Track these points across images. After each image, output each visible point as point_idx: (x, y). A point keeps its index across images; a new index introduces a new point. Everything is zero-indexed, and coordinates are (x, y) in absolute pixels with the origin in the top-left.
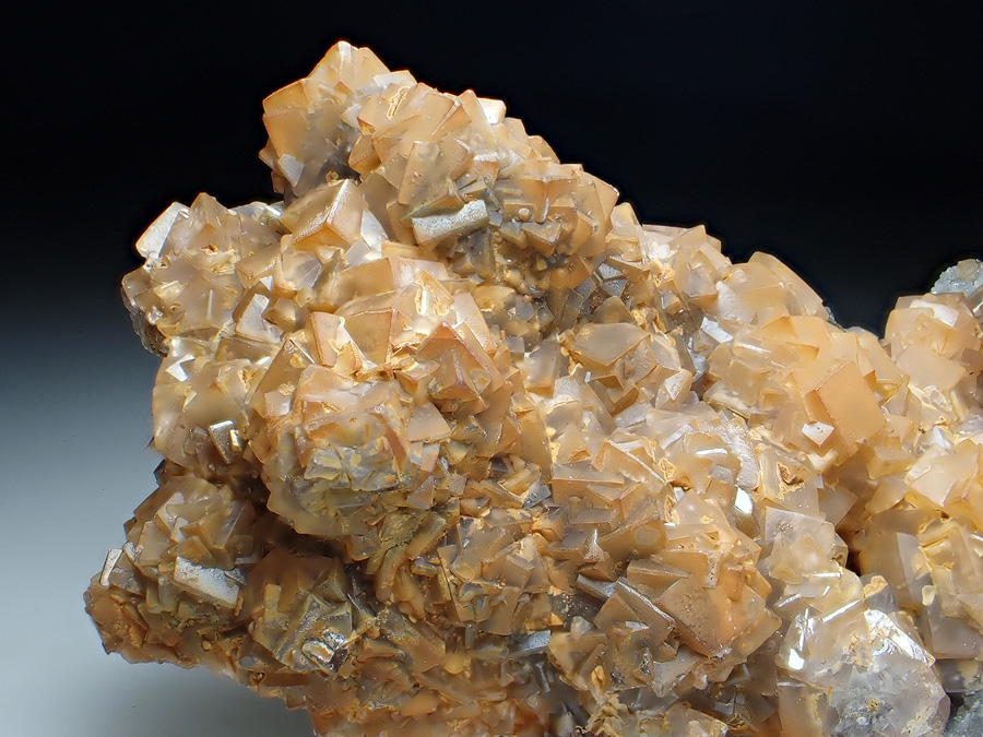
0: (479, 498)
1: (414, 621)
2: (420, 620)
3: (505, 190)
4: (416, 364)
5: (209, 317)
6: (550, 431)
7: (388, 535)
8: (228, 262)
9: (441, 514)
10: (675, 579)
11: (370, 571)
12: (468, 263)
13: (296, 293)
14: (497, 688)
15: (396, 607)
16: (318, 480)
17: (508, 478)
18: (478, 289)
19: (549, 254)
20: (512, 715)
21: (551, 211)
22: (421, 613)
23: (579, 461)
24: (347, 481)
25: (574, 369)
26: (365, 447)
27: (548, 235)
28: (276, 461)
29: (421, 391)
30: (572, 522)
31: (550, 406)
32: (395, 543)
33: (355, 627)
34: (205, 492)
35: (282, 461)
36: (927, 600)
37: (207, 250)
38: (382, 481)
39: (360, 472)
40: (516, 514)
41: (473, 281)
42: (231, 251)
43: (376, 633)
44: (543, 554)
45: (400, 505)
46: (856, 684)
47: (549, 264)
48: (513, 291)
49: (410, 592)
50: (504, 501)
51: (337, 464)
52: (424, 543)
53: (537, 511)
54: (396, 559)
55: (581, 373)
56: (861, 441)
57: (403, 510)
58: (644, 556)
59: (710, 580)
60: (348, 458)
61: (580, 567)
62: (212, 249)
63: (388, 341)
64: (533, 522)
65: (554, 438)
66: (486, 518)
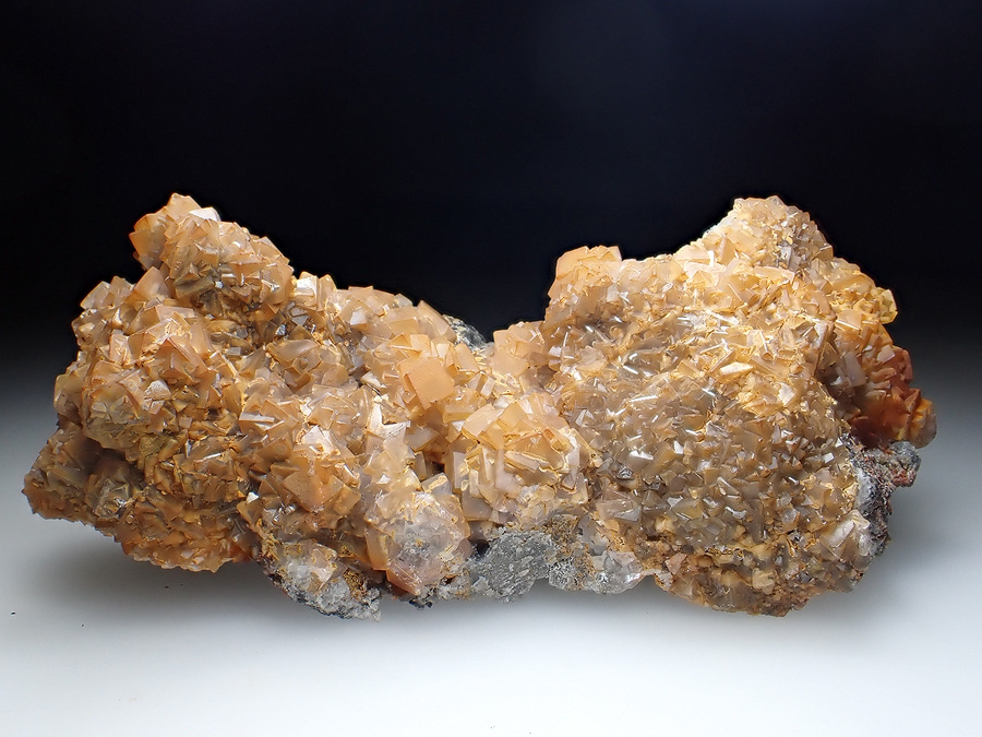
0: (200, 430)
1: (164, 493)
2: (169, 494)
3: (223, 269)
4: (153, 360)
6: (244, 396)
7: (145, 448)
9: (175, 438)
10: (293, 472)
11: (140, 467)
12: (205, 308)
14: (217, 532)
15: (155, 486)
17: (219, 420)
18: (211, 322)
19: (248, 301)
20: (229, 547)
21: (246, 280)
22: (169, 490)
24: (110, 418)
25: (273, 364)
26: (118, 401)
27: (244, 292)
31: (250, 384)
32: (149, 453)
33: (131, 496)
36: (464, 489)
38: (127, 418)
39: (116, 414)
41: (209, 317)
43: (143, 499)
44: (234, 460)
45: (146, 432)
46: (409, 531)
47: (250, 308)
48: (234, 322)
49: (160, 478)
50: (216, 433)
51: (105, 410)
52: (165, 452)
53: (233, 437)
54: (153, 461)
56: (433, 401)
57: (150, 435)
58: (282, 460)
59: (312, 472)
60: (109, 407)
61: (250, 467)
64: (229, 443)
65: (246, 399)
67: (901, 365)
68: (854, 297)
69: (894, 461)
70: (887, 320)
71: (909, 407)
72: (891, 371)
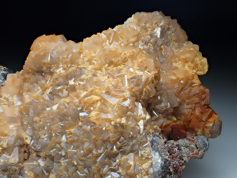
67: (204, 96)
68: (186, 61)
69: (193, 146)
70: (201, 73)
71: (204, 119)
72: (197, 100)
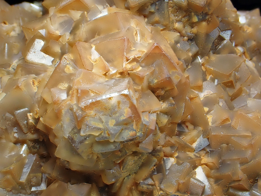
0: (172, 146)
4: (140, 68)
5: (6, 58)
6: (206, 109)
7: (126, 169)
8: (14, 30)
9: (155, 156)
11: (114, 191)
12: (156, 17)
13: (60, 36)
16: (89, 136)
17: (185, 135)
18: (162, 32)
23: (224, 125)
24: (107, 135)
25: (209, 78)
26: (117, 115)
27: (200, 1)
28: (62, 126)
29: (145, 83)
30: (223, 158)
31: (202, 95)
32: (129, 173)
34: (12, 150)
35: (65, 126)
37: (3, 24)
38: (127, 135)
39: (115, 130)
40: (191, 155)
41: (159, 27)
42: (15, 25)
45: (134, 150)
47: (199, 19)
48: (179, 34)
50: (184, 147)
51: (101, 126)
52: (145, 173)
53: (203, 153)
55: (213, 80)
57: (135, 153)
60: (107, 122)
61: (230, 183)
62: (5, 23)
63: (123, 55)
64: (201, 160)
65: (208, 112)
66: (177, 157)
